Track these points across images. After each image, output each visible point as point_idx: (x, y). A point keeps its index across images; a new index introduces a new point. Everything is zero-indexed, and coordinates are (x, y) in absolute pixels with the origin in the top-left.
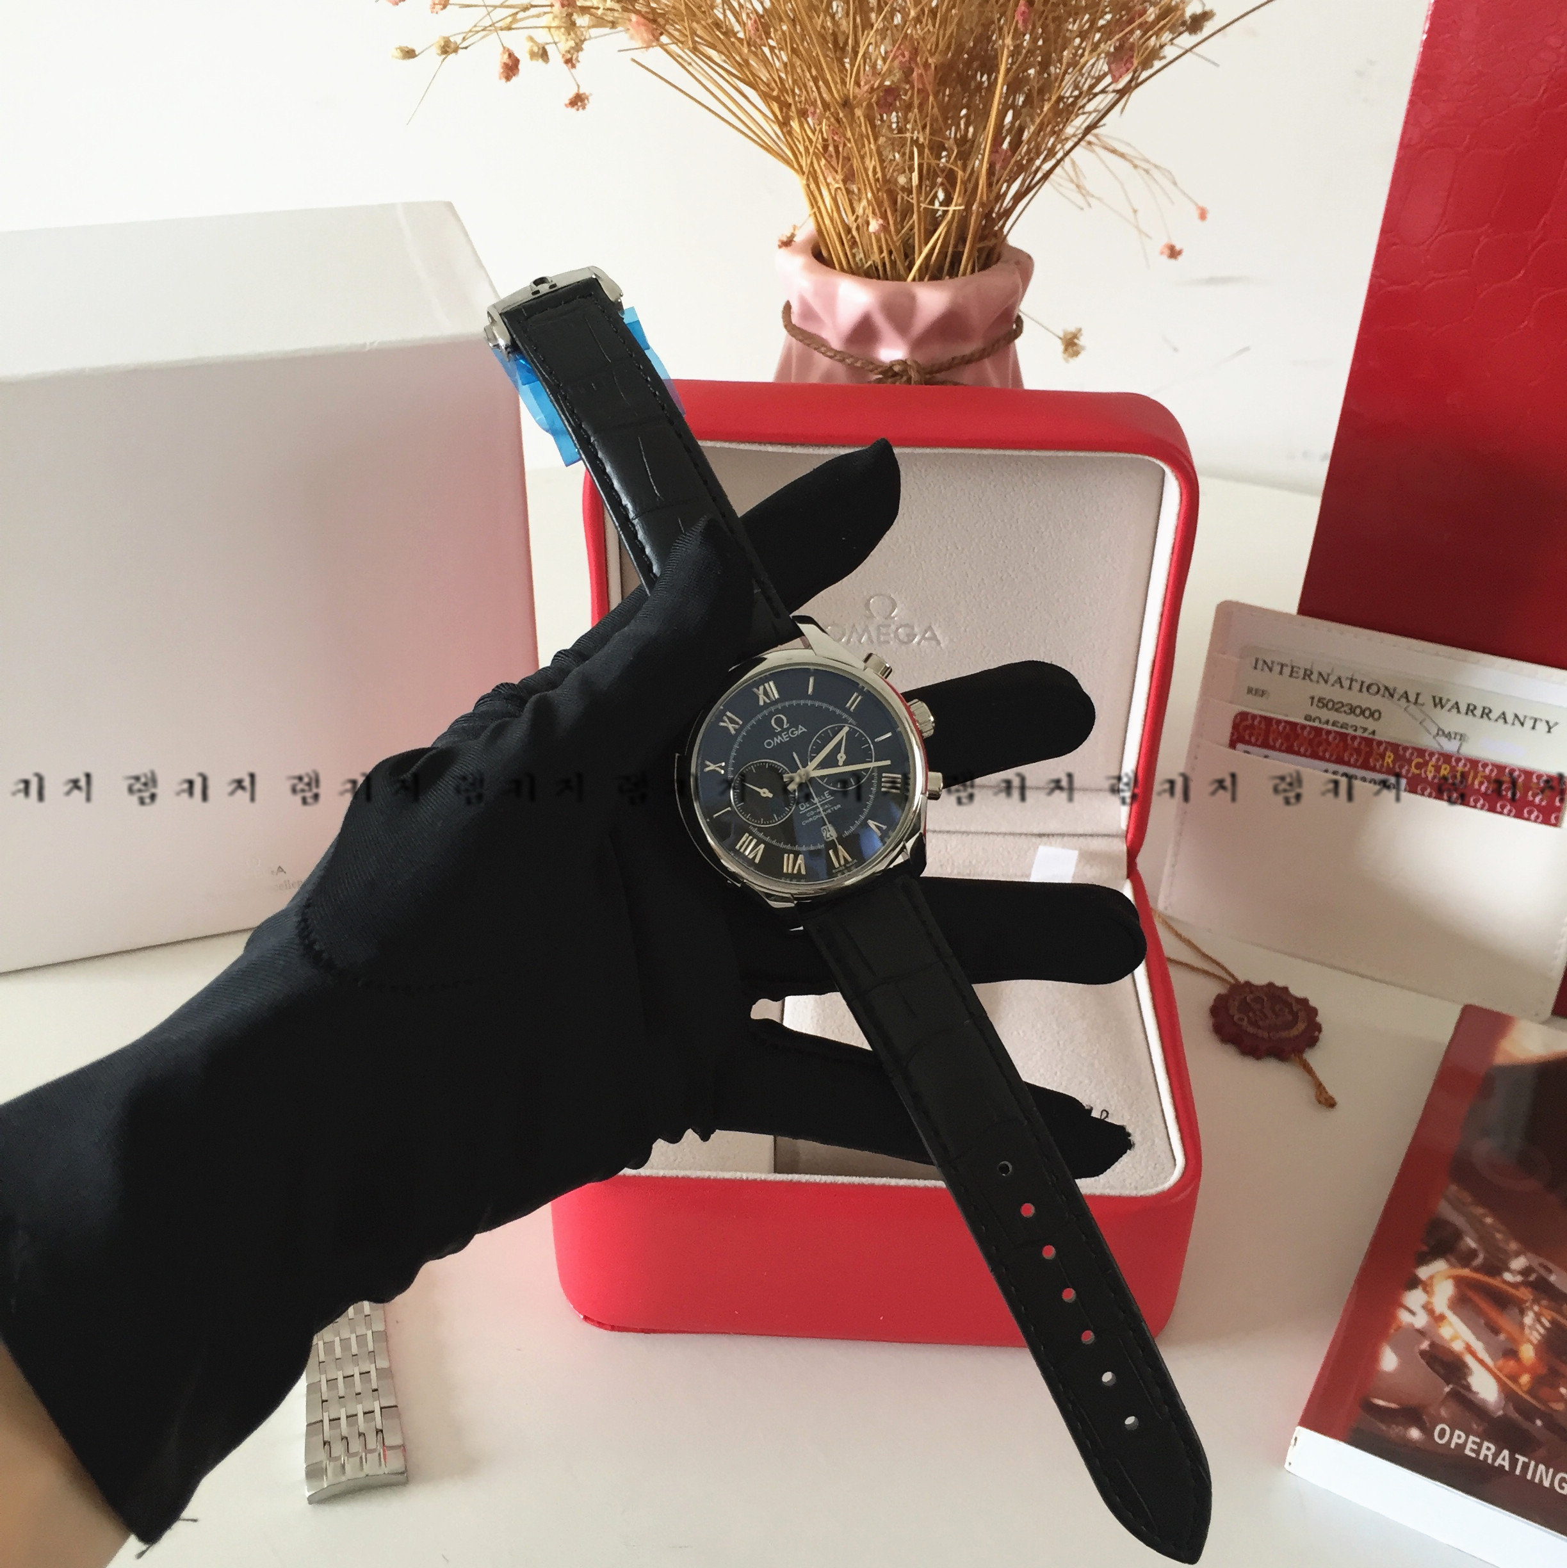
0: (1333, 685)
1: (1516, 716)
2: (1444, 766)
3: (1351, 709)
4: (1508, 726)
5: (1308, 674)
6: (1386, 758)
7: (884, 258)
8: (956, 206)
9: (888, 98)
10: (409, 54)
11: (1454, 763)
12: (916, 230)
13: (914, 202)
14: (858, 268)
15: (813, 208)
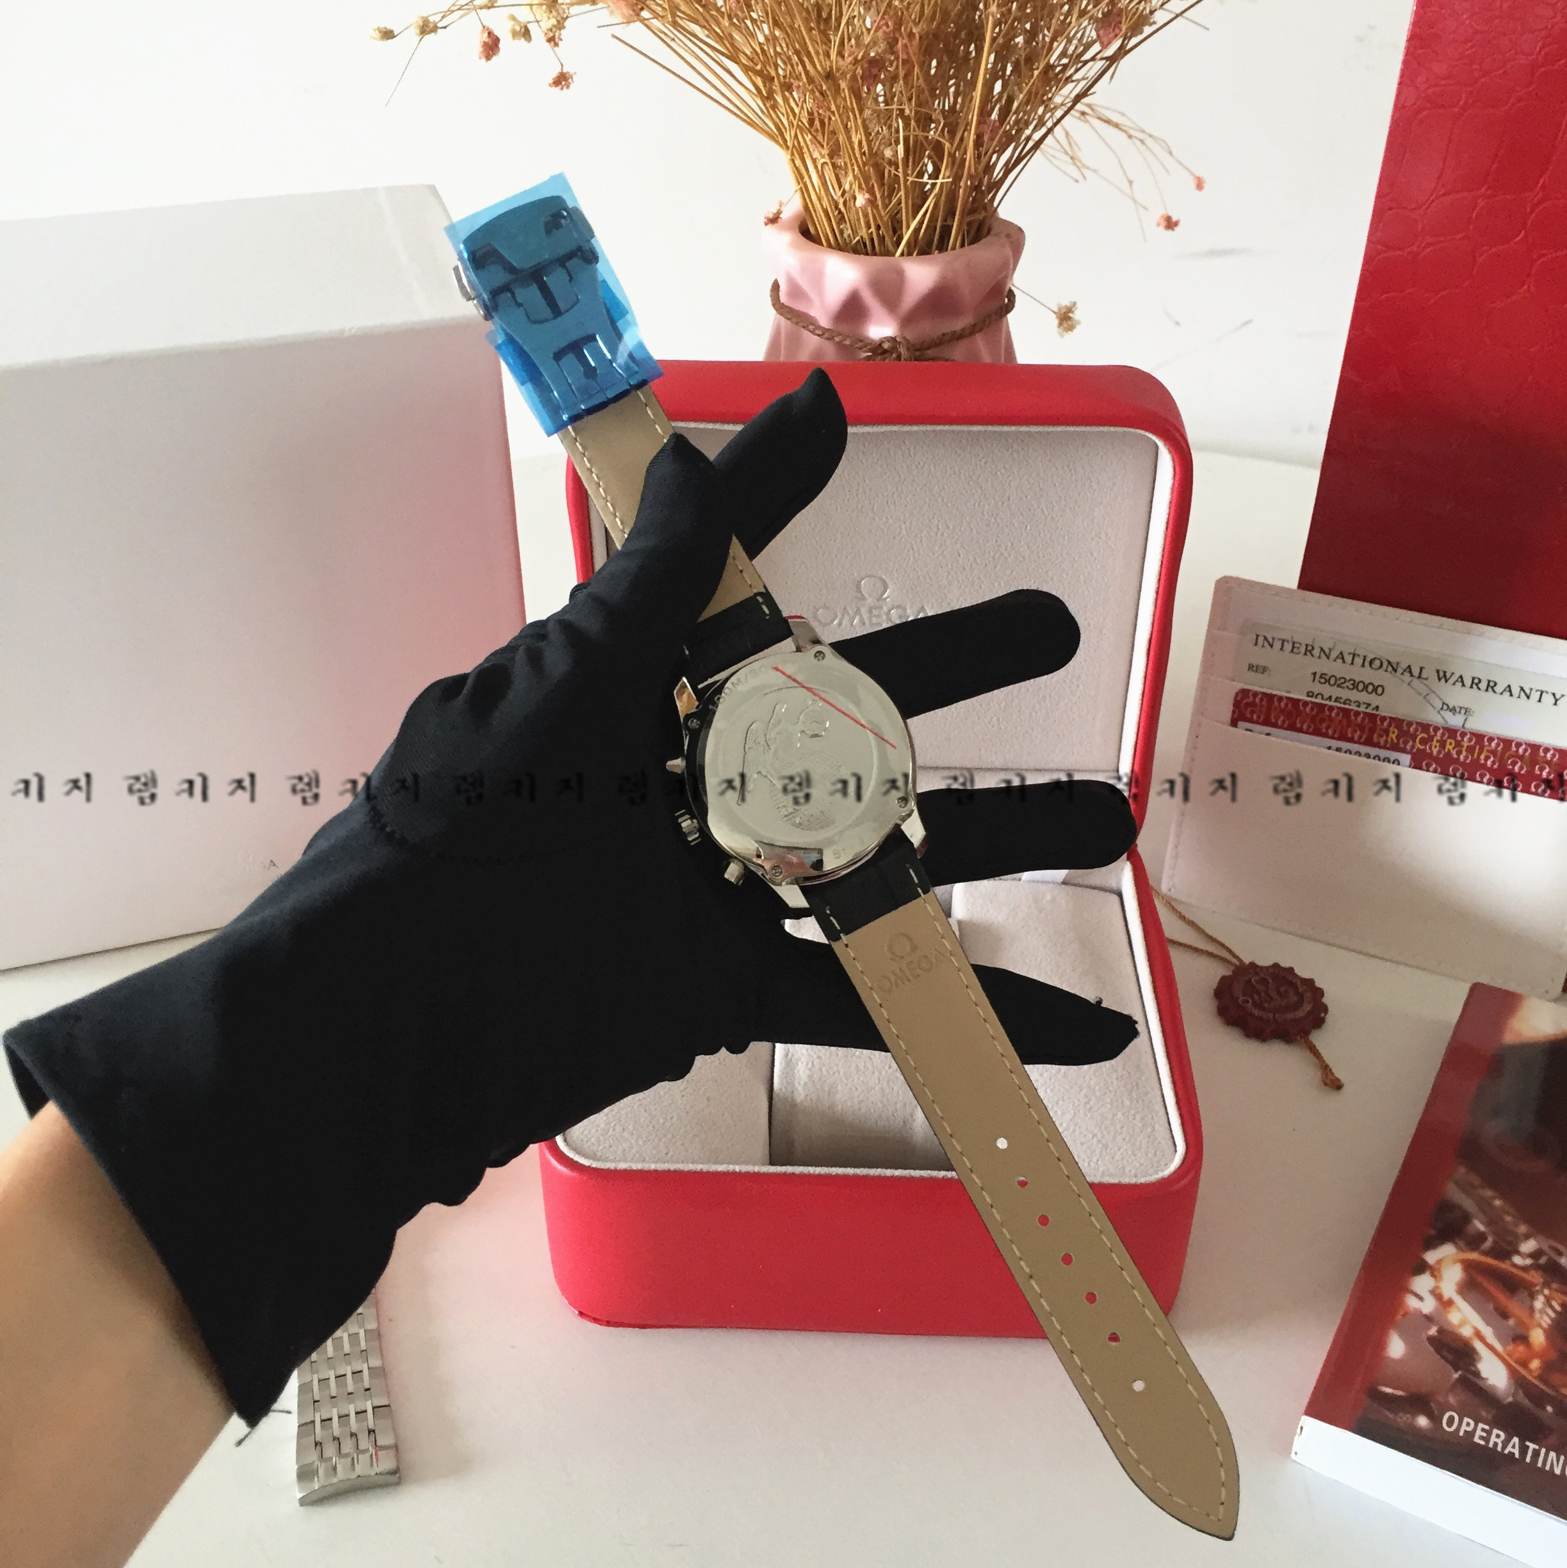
0: (1335, 660)
1: (1522, 689)
2: (1449, 741)
3: (1353, 685)
4: (1514, 699)
5: (1309, 650)
6: (1391, 734)
7: (872, 232)
8: (943, 178)
9: (873, 69)
10: (388, 35)
11: (1459, 738)
12: (903, 205)
13: (901, 175)
14: (846, 244)
15: (799, 184)
